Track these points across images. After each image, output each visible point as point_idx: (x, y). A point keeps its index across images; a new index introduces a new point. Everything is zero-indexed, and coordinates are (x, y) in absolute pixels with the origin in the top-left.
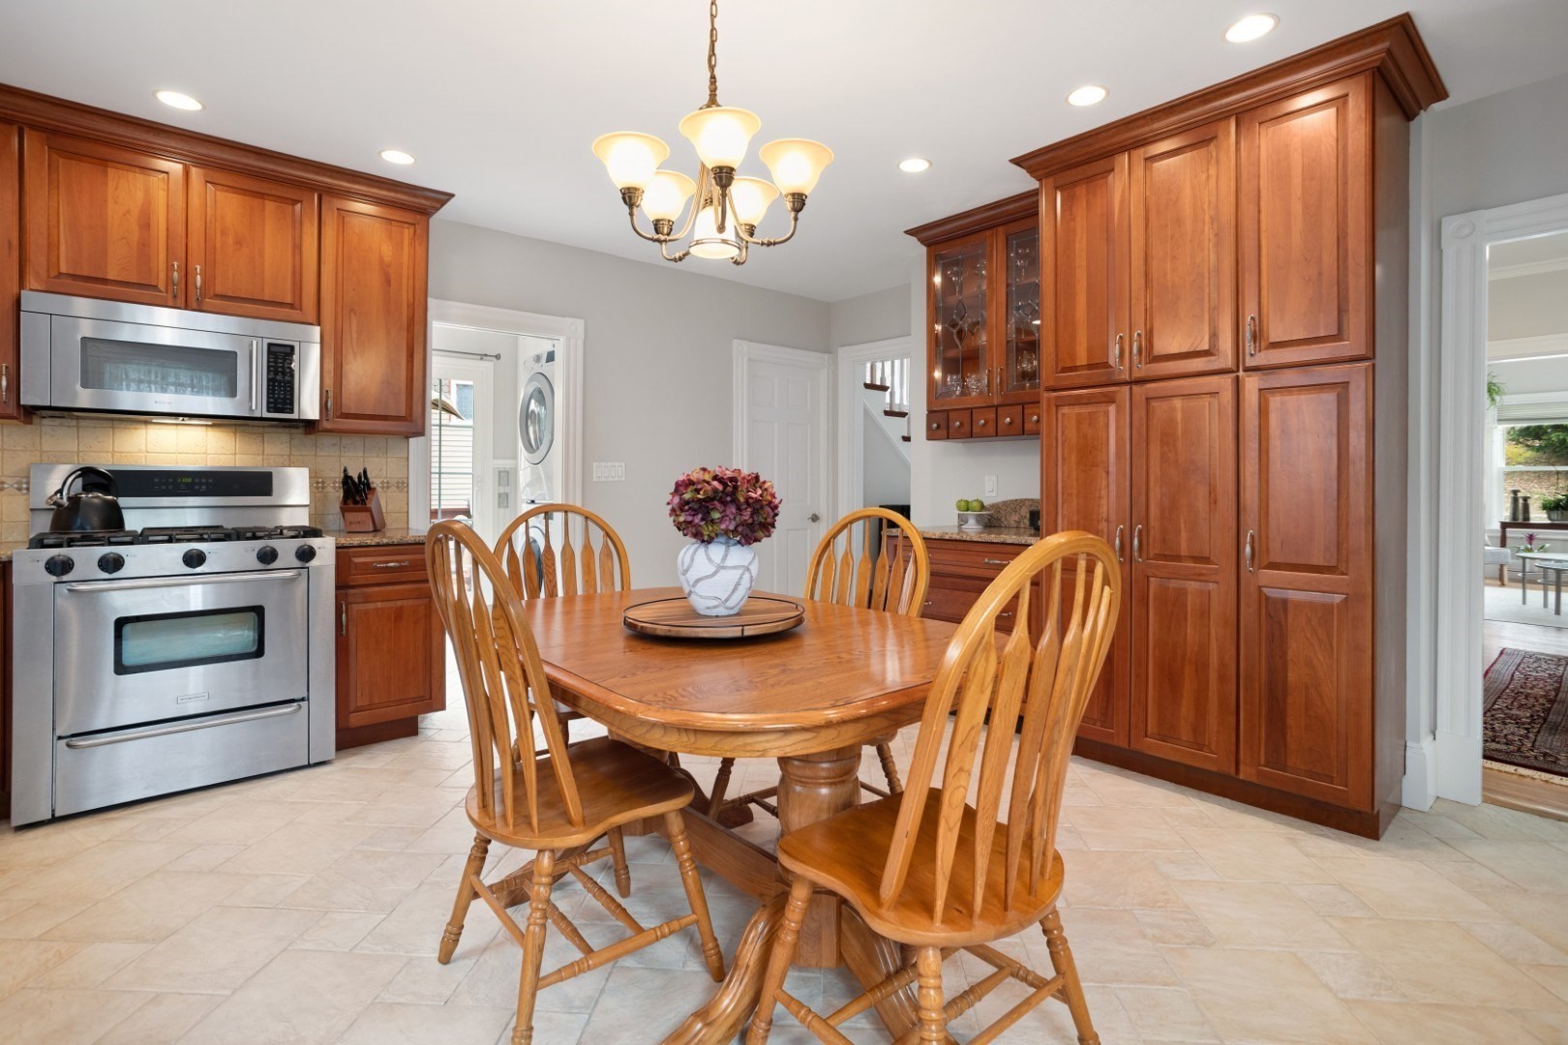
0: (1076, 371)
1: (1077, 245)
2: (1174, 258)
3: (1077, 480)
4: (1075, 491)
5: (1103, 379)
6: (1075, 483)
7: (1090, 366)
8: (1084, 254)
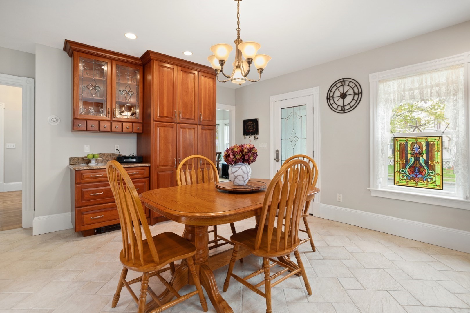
0: (163, 117)
1: (164, 84)
2: (187, 96)
3: (164, 147)
4: (163, 150)
5: (171, 121)
6: (163, 148)
7: (167, 117)
8: (166, 87)
